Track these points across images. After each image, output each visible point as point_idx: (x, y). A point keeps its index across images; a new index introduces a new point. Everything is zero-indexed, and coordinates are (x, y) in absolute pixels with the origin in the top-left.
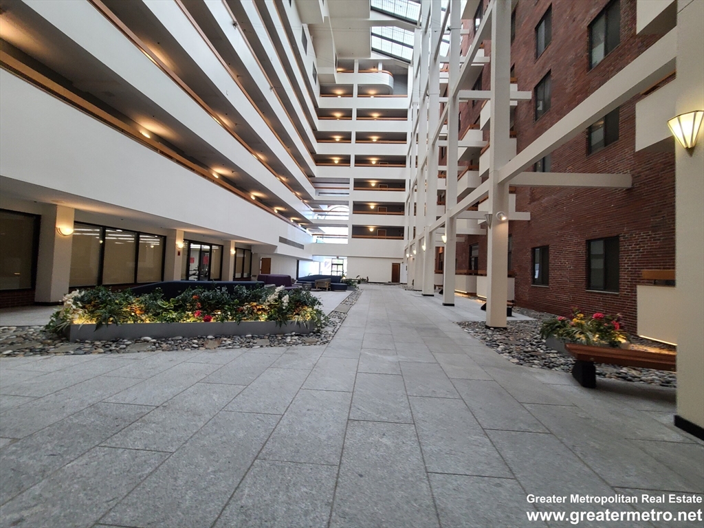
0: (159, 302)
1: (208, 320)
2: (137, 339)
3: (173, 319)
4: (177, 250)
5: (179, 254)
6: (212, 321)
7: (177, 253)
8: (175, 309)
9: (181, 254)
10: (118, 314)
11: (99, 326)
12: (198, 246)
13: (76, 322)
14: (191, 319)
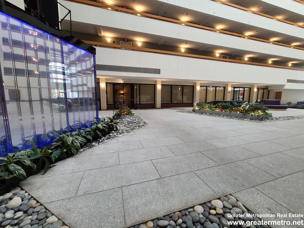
0: (212, 106)
1: (222, 111)
2: (206, 114)
3: (214, 110)
4: (229, 91)
5: (229, 92)
6: (223, 111)
7: (228, 92)
8: (215, 108)
9: (230, 93)
10: (203, 108)
11: (199, 110)
12: (238, 89)
13: (196, 109)
14: (218, 110)
